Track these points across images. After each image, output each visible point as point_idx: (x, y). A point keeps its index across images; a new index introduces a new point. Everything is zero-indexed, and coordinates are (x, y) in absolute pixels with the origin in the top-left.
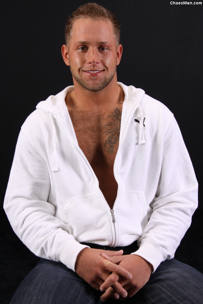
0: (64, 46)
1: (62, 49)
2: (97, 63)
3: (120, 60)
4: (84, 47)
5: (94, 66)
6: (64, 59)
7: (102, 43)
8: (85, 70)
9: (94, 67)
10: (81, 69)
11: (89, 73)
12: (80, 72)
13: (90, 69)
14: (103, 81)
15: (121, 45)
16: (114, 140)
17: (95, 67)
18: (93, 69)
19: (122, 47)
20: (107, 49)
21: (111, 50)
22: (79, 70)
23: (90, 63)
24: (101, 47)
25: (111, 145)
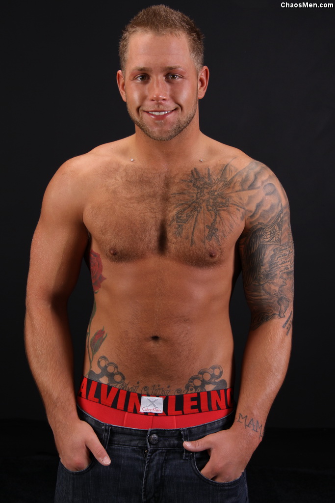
0: (120, 72)
1: (117, 76)
2: (164, 100)
3: (205, 91)
4: (145, 76)
5: (159, 104)
6: (121, 93)
7: (171, 68)
8: (146, 110)
9: (159, 106)
10: (141, 109)
11: (152, 115)
12: (140, 113)
13: (153, 110)
14: (175, 126)
15: (205, 67)
16: (185, 218)
17: (161, 106)
18: (158, 109)
19: (208, 70)
20: (180, 77)
21: (186, 78)
22: (138, 109)
23: (153, 100)
24: (171, 75)
25: (179, 224)
